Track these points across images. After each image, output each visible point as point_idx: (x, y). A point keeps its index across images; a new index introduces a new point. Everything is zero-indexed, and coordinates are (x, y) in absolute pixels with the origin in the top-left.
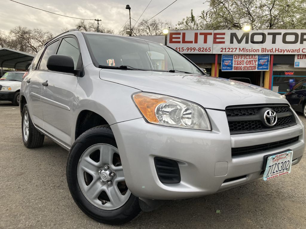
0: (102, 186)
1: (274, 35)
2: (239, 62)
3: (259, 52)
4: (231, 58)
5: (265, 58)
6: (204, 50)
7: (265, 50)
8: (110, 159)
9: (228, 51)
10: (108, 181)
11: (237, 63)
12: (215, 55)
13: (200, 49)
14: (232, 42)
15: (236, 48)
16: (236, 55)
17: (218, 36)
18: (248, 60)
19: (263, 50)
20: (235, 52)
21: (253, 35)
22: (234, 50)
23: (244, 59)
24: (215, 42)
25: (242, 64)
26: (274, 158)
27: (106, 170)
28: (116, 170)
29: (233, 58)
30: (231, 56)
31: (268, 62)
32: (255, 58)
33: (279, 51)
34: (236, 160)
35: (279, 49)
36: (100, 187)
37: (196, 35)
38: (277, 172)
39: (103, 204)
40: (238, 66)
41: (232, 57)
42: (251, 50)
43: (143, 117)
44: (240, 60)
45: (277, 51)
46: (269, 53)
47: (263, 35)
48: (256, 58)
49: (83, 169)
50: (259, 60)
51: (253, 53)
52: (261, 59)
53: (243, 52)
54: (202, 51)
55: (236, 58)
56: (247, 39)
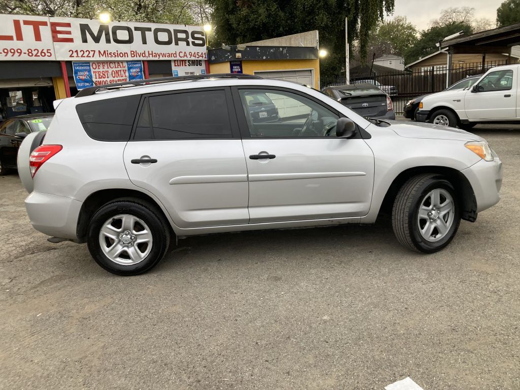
1: (143, 31)
2: (101, 74)
3: (128, 56)
4: (88, 68)
5: (137, 65)
6: (39, 54)
7: (135, 54)
9: (82, 56)
11: (99, 75)
12: (59, 62)
13: (30, 52)
14: (85, 41)
15: (94, 51)
16: (94, 62)
17: (58, 29)
18: (114, 69)
20: (93, 56)
21: (115, 29)
22: (92, 53)
23: (108, 68)
24: (56, 39)
25: (106, 76)
29: (91, 67)
30: (87, 63)
31: (141, 71)
32: (123, 67)
33: (154, 55)
35: (152, 52)
37: (17, 23)
40: (102, 80)
41: (89, 66)
42: (116, 54)
44: (101, 70)
45: (151, 56)
46: (142, 58)
47: (128, 29)
48: (125, 67)
50: (129, 69)
51: (119, 59)
52: (131, 68)
53: (106, 56)
54: (36, 56)
55: (94, 67)
56: (107, 34)
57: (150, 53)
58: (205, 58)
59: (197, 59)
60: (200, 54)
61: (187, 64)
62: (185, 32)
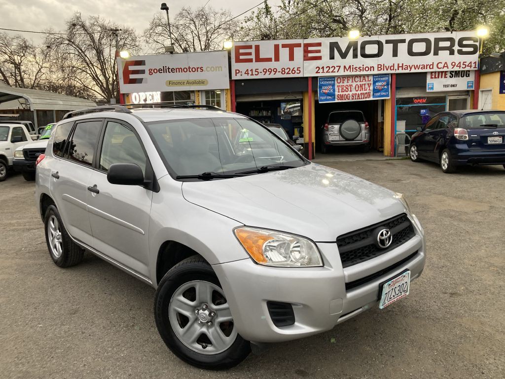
0: (201, 328)
1: (395, 43)
2: (345, 88)
3: (373, 70)
5: (384, 79)
6: (290, 72)
7: (382, 67)
8: (208, 297)
9: (327, 72)
10: (208, 322)
11: (342, 89)
12: (307, 78)
13: (283, 71)
14: (332, 57)
15: (340, 67)
16: (339, 77)
17: (310, 49)
18: (359, 83)
19: (380, 67)
20: (338, 72)
21: (364, 44)
22: (337, 68)
23: (352, 82)
24: (306, 58)
25: (349, 90)
26: (390, 285)
27: (204, 310)
28: (217, 310)
29: (336, 82)
30: (332, 78)
31: (388, 85)
32: (368, 81)
33: (404, 67)
34: (350, 295)
35: (403, 64)
36: (199, 329)
37: (277, 47)
38: (394, 296)
39: (204, 347)
40: (344, 93)
41: (334, 81)
42: (362, 69)
43: (251, 257)
44: (345, 84)
45: (400, 68)
46: (389, 72)
47: (379, 43)
48: (370, 81)
49: (175, 310)
50: (374, 82)
51: (365, 73)
52: (377, 81)
53: (350, 71)
54: (288, 73)
55: (339, 81)
56: (355, 50)
57: (401, 65)
58: (475, 67)
59: (461, 69)
60: (467, 64)
61: (449, 75)
62: (451, 40)
